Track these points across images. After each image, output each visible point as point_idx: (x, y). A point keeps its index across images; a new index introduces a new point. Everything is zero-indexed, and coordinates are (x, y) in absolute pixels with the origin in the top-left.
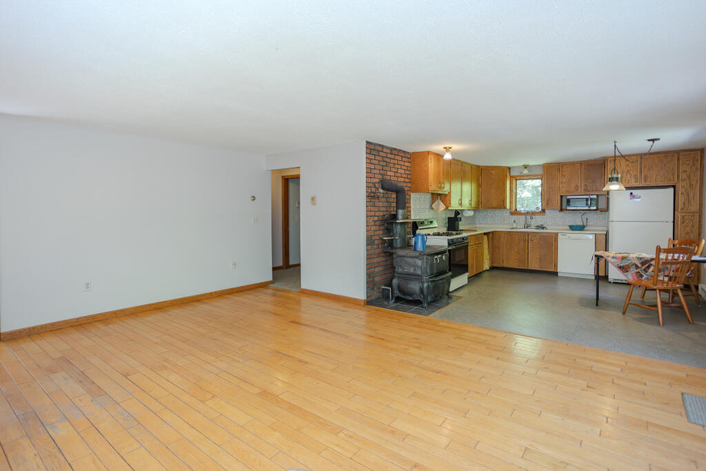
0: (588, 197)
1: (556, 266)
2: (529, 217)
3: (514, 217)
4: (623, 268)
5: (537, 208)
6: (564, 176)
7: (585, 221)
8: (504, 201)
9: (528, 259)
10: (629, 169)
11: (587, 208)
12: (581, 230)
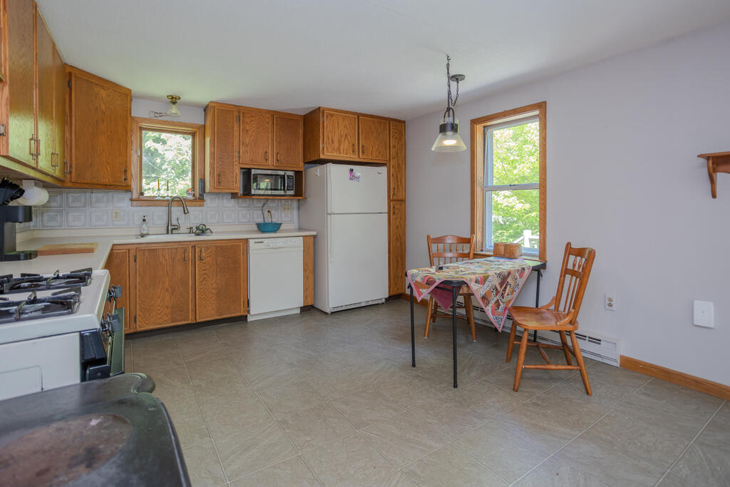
0: (282, 173)
4: (485, 299)
5: (186, 191)
6: (247, 131)
7: (266, 216)
9: (195, 300)
10: (346, 131)
11: (282, 193)
12: (275, 232)
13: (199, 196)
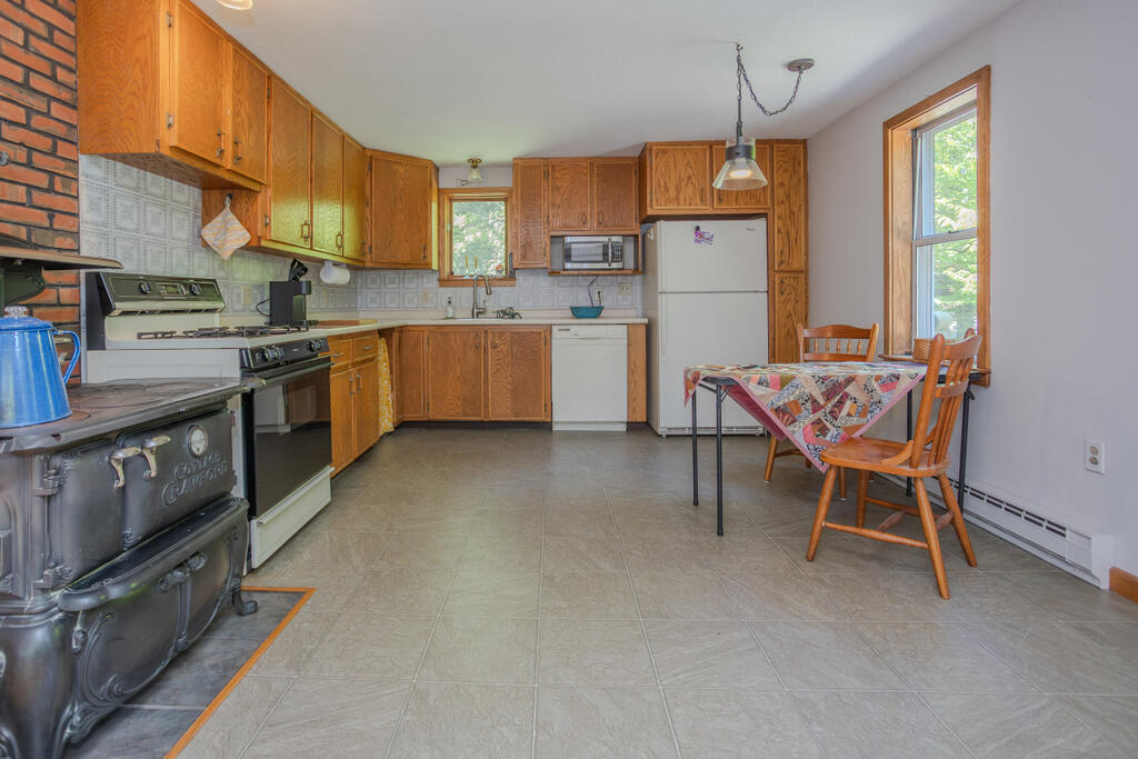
0: (606, 239)
1: (549, 407)
2: (482, 290)
3: (447, 292)
4: (784, 413)
5: (498, 269)
6: (558, 188)
7: (596, 298)
8: (426, 248)
9: (486, 393)
10: (690, 172)
11: (606, 266)
12: (595, 317)
13: (511, 275)
